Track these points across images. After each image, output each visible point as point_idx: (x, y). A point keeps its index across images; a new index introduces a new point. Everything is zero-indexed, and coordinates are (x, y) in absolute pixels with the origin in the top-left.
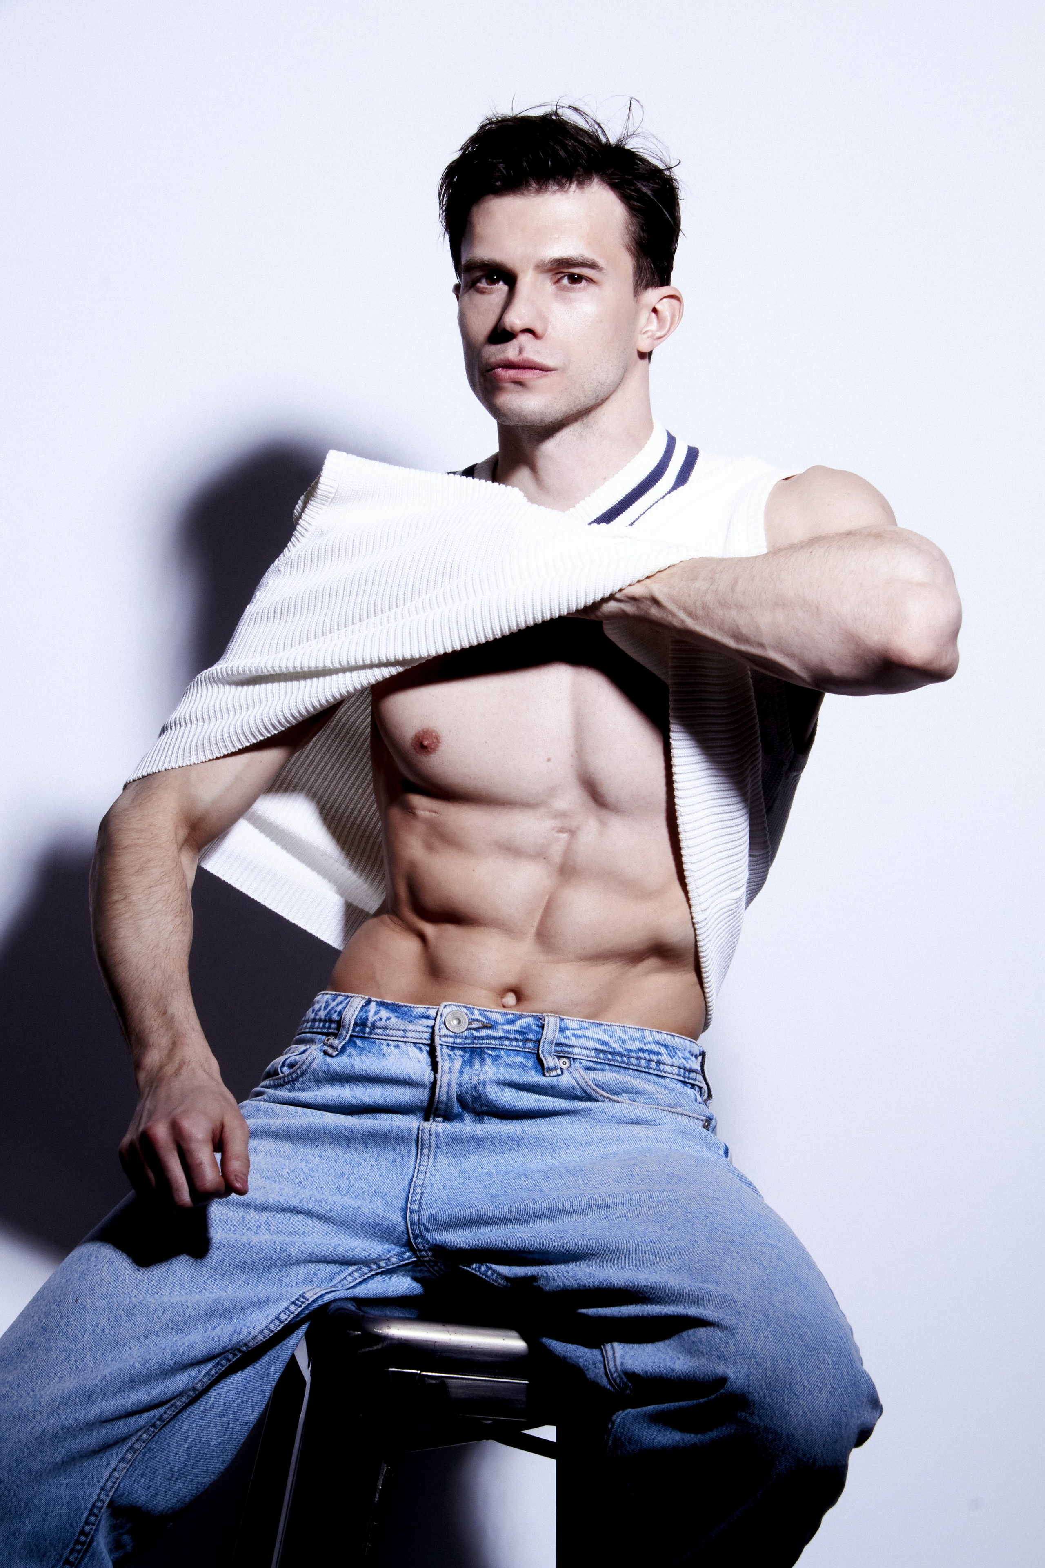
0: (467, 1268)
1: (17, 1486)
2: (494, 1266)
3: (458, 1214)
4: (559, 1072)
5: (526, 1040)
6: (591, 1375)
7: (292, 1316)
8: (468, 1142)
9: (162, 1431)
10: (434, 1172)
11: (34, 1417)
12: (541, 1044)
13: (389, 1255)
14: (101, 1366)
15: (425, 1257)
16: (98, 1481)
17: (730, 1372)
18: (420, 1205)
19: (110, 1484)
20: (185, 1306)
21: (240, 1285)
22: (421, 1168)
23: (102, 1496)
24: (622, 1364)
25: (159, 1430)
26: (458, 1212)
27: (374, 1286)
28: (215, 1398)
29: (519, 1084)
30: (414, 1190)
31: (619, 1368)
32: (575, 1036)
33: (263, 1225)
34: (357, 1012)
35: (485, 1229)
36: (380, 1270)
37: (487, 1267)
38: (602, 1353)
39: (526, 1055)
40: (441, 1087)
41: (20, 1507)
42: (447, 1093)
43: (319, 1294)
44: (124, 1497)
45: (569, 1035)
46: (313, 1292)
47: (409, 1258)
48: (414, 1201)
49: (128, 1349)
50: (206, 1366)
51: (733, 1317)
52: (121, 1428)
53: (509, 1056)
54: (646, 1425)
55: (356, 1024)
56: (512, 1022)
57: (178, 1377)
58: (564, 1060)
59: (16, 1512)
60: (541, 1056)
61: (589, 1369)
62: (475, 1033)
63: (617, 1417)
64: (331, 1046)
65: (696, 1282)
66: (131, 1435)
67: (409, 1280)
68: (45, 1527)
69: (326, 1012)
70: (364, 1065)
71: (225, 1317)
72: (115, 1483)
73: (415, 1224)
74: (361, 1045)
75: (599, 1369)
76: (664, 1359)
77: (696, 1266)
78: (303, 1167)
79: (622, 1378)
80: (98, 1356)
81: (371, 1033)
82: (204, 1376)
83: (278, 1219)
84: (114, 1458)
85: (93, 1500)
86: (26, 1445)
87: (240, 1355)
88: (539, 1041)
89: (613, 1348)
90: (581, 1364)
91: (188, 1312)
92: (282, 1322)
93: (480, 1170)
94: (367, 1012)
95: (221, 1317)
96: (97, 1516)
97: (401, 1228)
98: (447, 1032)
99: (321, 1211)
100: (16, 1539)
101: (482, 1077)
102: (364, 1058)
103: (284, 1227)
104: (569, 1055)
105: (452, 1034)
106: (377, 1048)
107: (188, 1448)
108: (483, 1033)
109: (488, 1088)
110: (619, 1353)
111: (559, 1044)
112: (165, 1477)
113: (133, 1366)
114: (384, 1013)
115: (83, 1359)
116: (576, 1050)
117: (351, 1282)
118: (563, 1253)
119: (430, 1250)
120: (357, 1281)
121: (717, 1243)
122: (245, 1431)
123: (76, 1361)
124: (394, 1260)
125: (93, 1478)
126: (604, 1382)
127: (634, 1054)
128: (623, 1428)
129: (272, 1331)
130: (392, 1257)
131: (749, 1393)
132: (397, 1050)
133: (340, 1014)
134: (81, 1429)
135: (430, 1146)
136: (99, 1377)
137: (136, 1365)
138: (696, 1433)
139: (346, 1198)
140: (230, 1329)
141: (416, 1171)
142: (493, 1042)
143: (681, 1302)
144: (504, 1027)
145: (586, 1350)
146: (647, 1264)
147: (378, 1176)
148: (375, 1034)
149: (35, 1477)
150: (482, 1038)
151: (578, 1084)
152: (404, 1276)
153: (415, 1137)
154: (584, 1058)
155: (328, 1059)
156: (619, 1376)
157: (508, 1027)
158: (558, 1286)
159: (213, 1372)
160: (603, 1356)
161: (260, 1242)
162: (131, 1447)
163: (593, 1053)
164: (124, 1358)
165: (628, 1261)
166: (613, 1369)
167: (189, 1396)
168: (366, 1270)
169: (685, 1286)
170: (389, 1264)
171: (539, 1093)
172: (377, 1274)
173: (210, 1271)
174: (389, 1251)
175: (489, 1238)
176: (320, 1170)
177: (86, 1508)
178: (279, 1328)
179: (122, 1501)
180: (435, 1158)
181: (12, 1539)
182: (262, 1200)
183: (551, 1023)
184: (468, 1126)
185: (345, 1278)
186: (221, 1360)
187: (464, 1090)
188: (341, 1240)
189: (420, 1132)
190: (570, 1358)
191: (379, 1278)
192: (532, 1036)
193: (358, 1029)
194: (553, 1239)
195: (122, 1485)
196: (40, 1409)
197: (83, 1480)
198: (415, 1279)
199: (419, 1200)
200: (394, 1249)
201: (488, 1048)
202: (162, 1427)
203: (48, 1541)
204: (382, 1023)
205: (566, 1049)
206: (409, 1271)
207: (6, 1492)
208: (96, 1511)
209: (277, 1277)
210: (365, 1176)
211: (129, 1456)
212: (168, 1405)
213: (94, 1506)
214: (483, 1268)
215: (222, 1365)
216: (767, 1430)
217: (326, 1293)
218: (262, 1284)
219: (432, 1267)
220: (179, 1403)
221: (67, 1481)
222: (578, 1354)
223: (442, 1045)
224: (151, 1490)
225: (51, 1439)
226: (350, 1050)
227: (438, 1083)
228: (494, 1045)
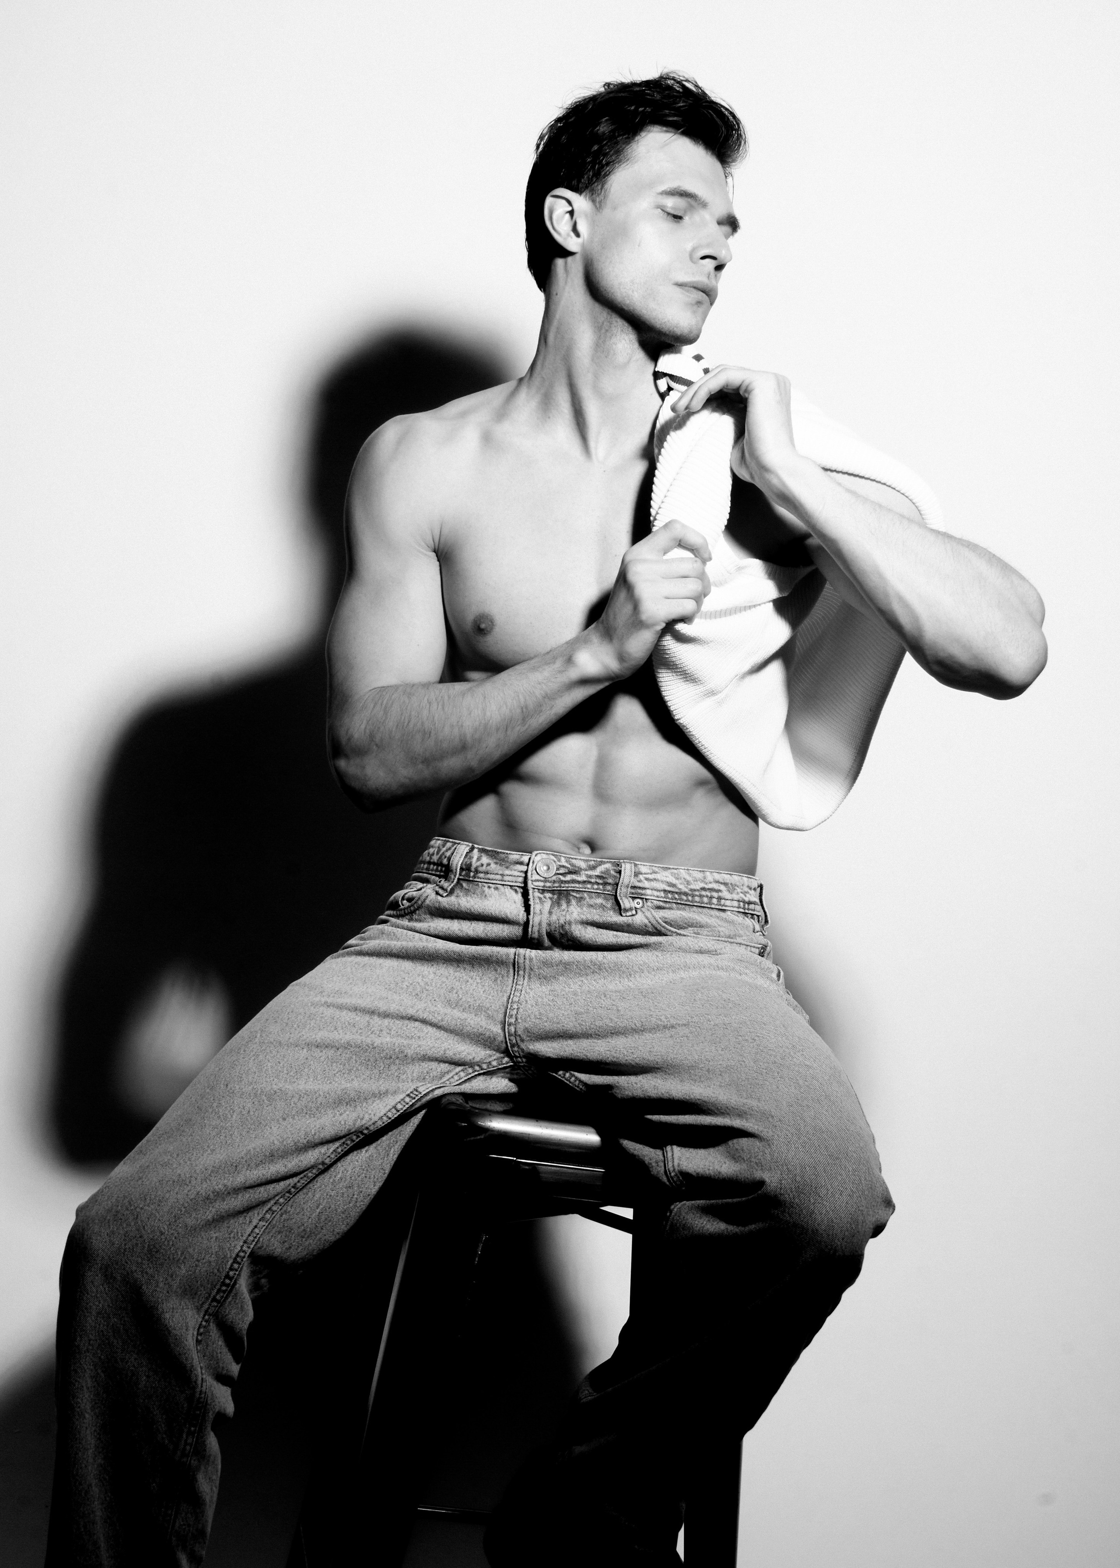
0: (554, 1074)
1: (175, 1238)
2: (576, 1074)
3: (547, 1029)
4: (634, 912)
5: (605, 884)
6: (654, 1172)
7: (407, 1106)
8: (557, 966)
9: (296, 1197)
10: (528, 990)
11: (190, 1182)
12: (619, 888)
13: (491, 1060)
14: (246, 1142)
15: (521, 1063)
16: (242, 1236)
17: (766, 1176)
18: (516, 1019)
19: (251, 1238)
20: (317, 1094)
21: (364, 1079)
22: (517, 987)
23: (245, 1248)
24: (679, 1165)
25: (294, 1196)
26: (548, 1026)
27: (477, 1084)
28: (343, 1172)
29: (599, 923)
30: (511, 1006)
31: (676, 1168)
32: (647, 879)
33: (385, 1029)
34: (462, 859)
35: (570, 1042)
36: (482, 1071)
37: (571, 1074)
38: (663, 1153)
39: (606, 896)
40: (533, 926)
41: (178, 1255)
42: (539, 931)
43: (431, 1089)
44: (263, 1249)
45: (643, 879)
46: (425, 1087)
47: (507, 1063)
48: (511, 1016)
49: (269, 1129)
50: (334, 1144)
51: (770, 1131)
52: (262, 1193)
53: (591, 898)
54: (698, 1215)
55: (462, 869)
56: (593, 868)
57: (310, 1153)
58: (638, 900)
59: (174, 1259)
60: (619, 898)
61: (652, 1167)
62: (562, 878)
63: (675, 1207)
64: (442, 888)
65: (741, 1097)
66: (270, 1199)
67: (507, 1080)
68: (197, 1271)
69: (438, 856)
70: (469, 904)
71: (351, 1105)
72: (255, 1237)
73: (512, 1035)
74: (467, 888)
75: (661, 1167)
76: (713, 1163)
77: (743, 1084)
78: (420, 981)
79: (678, 1177)
80: (244, 1133)
81: (474, 877)
82: (332, 1153)
83: (398, 1025)
84: (255, 1217)
85: (236, 1251)
86: (183, 1205)
87: (362, 1137)
88: (617, 884)
89: (672, 1149)
90: (646, 1162)
91: (319, 1100)
92: (399, 1111)
93: (567, 989)
94: (471, 858)
95: (347, 1104)
96: (240, 1264)
97: (501, 1038)
98: (538, 877)
99: (434, 1020)
100: (173, 1280)
101: (568, 918)
102: (469, 898)
103: (402, 1032)
104: (642, 897)
105: (542, 879)
106: (479, 890)
107: (319, 1213)
108: (569, 877)
109: (573, 927)
110: (677, 1155)
111: (634, 887)
112: (298, 1235)
113: (273, 1143)
114: (485, 860)
115: (231, 1135)
116: (649, 892)
117: (457, 1081)
118: (633, 1065)
119: (524, 1057)
120: (463, 1080)
121: (761, 1064)
122: (367, 1201)
123: (226, 1137)
124: (495, 1063)
125: (238, 1233)
126: (665, 1179)
127: (697, 893)
128: (679, 1217)
129: (390, 1118)
130: (492, 1061)
131: (781, 1194)
132: (496, 892)
133: (449, 859)
134: (229, 1193)
135: (525, 969)
136: (245, 1151)
137: (276, 1142)
138: (738, 1226)
139: (455, 1011)
140: (354, 1115)
141: (513, 989)
142: (577, 885)
143: (728, 1114)
144: (587, 872)
145: (651, 1150)
146: (702, 1079)
147: (482, 992)
148: (478, 878)
149: (190, 1231)
150: (568, 882)
151: (650, 922)
152: (503, 1077)
153: (512, 961)
154: (655, 898)
155: (439, 898)
156: (676, 1175)
157: (590, 873)
158: (627, 1095)
159: (339, 1150)
160: (664, 1156)
161: (381, 1044)
162: (270, 1209)
163: (662, 894)
164: (266, 1136)
165: (687, 1076)
166: (671, 1169)
167: (319, 1169)
168: (470, 1070)
169: (732, 1101)
170: (490, 1066)
171: (617, 931)
172: (479, 1074)
173: (339, 1066)
174: (490, 1056)
175: (573, 1050)
176: (434, 984)
177: (231, 1257)
178: (396, 1116)
179: (261, 1253)
180: (530, 978)
181: (170, 1280)
182: (384, 1008)
183: (627, 869)
184: (557, 955)
185: (452, 1077)
186: (346, 1140)
187: (553, 929)
188: (450, 1044)
189: (516, 957)
190: (638, 1156)
191: (481, 1078)
192: (610, 881)
193: (464, 873)
194: (626, 1053)
195: (261, 1239)
196: (195, 1175)
197: (230, 1234)
198: (511, 1080)
199: (516, 1015)
200: (495, 1055)
201: (573, 891)
202: (296, 1194)
203: (199, 1283)
204: (484, 868)
205: (640, 891)
206: (507, 1073)
207: (166, 1243)
208: (239, 1259)
209: (396, 1074)
210: (471, 991)
211: (268, 1216)
212: (302, 1176)
213: (237, 1255)
214: (567, 1075)
215: (347, 1144)
216: (795, 1225)
217: (436, 1088)
218: (383, 1080)
219: (527, 1071)
220: (310, 1175)
221: (217, 1235)
222: (644, 1153)
223: (534, 889)
224: (286, 1244)
225: (204, 1200)
226: (458, 891)
227: (531, 923)
228: (578, 888)
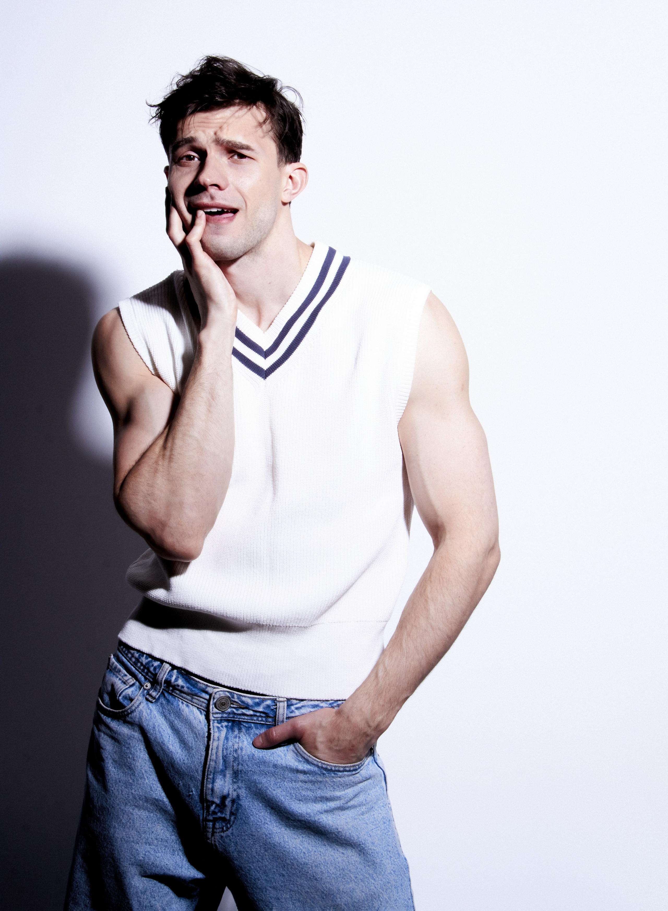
55: (165, 683)
88: (275, 717)
192: (271, 715)
201: (244, 722)
227: (211, 747)
228: (247, 719)
